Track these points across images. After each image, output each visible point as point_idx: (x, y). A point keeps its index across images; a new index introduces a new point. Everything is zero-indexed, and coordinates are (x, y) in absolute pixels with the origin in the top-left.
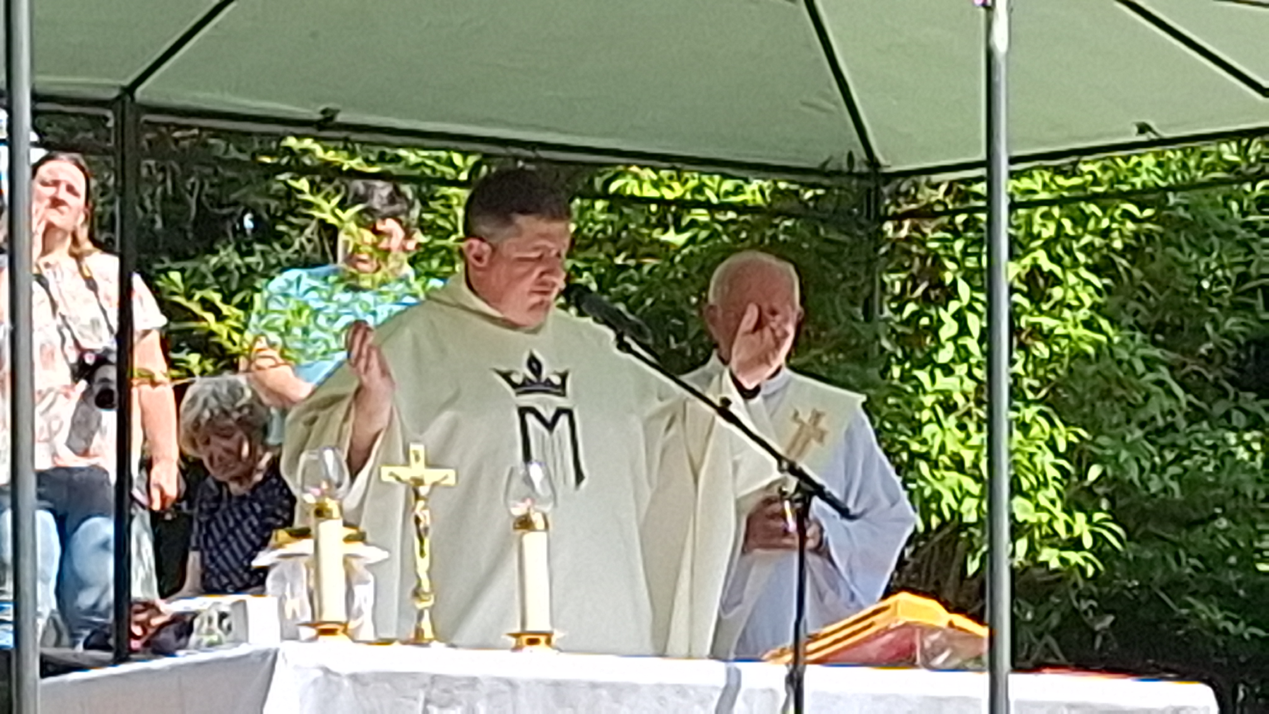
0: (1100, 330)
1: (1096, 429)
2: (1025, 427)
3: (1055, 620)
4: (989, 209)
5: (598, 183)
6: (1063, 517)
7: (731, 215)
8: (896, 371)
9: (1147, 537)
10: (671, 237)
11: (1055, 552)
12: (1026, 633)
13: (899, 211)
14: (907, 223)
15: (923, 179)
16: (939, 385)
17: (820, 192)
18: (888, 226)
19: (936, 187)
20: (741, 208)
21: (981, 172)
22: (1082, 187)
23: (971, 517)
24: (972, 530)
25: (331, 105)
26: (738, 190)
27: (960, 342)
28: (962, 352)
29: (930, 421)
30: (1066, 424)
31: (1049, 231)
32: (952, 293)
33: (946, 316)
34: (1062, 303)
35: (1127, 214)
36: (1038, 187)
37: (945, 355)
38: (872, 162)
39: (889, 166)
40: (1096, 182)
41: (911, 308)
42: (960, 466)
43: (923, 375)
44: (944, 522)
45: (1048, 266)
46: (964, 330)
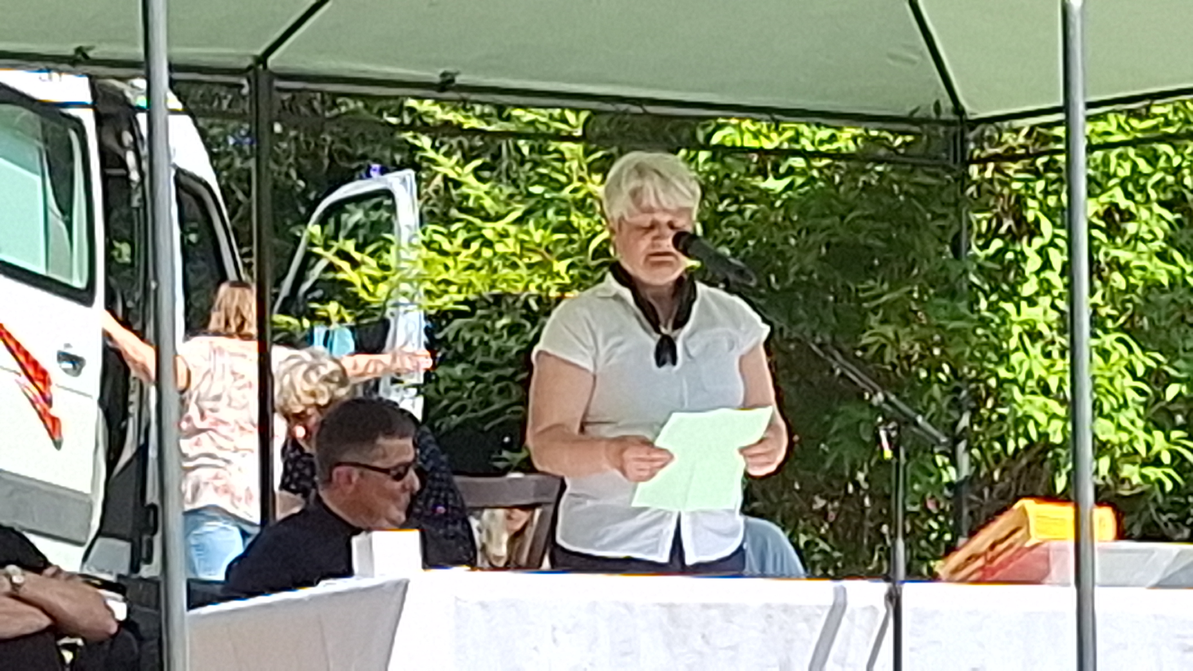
0: (1173, 262)
1: (1171, 353)
4: (1068, 151)
5: (701, 136)
6: (1142, 436)
7: (826, 161)
8: (983, 304)
10: (771, 184)
11: (1136, 468)
13: (983, 155)
14: (991, 166)
15: (1006, 124)
16: (1023, 317)
17: (909, 138)
18: (974, 169)
19: (1017, 131)
20: (836, 155)
21: (1060, 116)
22: (1156, 127)
23: (1057, 438)
24: (1059, 450)
25: (450, 69)
26: (831, 139)
27: (1043, 275)
28: (1045, 285)
29: (1017, 349)
30: (1144, 350)
31: (1125, 171)
32: (1034, 230)
33: (1030, 251)
34: (1137, 237)
36: (1113, 128)
37: (1028, 289)
38: (958, 110)
39: (972, 114)
40: (1168, 123)
41: (997, 244)
42: (1046, 391)
43: (1009, 307)
44: (1031, 443)
45: (1124, 203)
46: (1047, 265)
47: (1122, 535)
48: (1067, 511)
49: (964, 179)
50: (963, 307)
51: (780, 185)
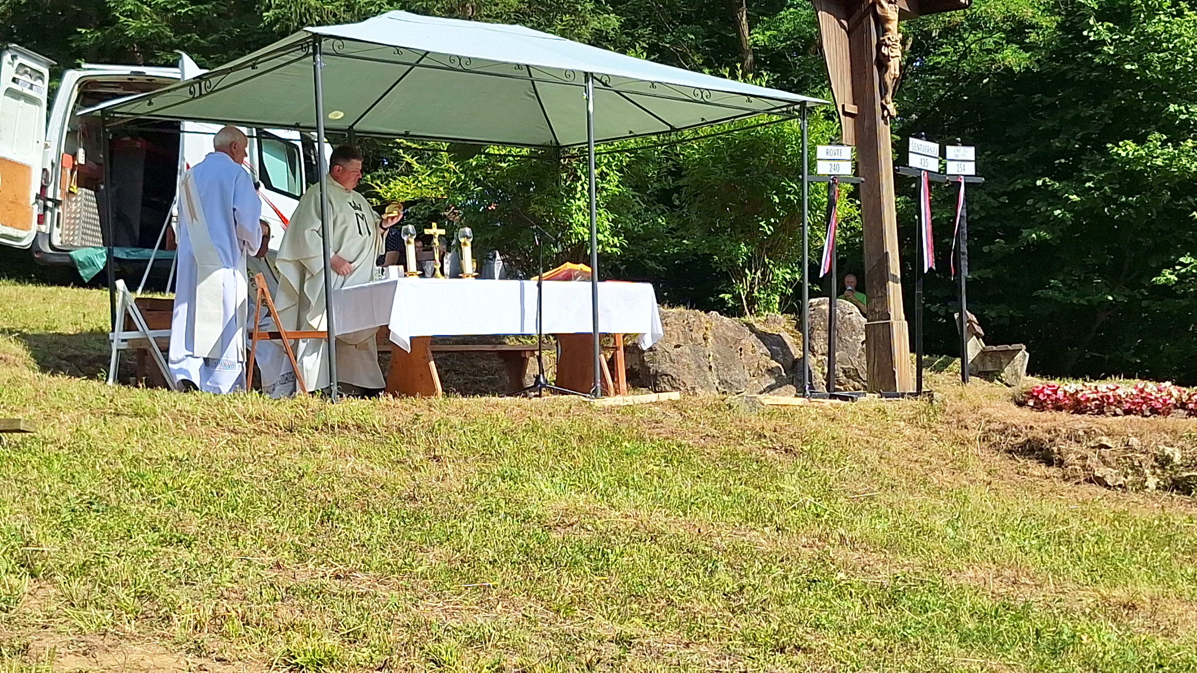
0: (620, 188)
1: (620, 215)
2: (600, 215)
3: (610, 267)
4: (589, 155)
5: (482, 150)
6: (611, 239)
7: (518, 158)
8: (565, 200)
9: (634, 244)
11: (609, 248)
12: (602, 271)
13: (565, 156)
14: (567, 160)
15: (571, 147)
16: (577, 204)
17: (543, 151)
18: (562, 160)
19: (575, 149)
20: (521, 156)
21: (587, 145)
22: (614, 148)
23: (587, 239)
24: (587, 243)
25: (408, 130)
26: (520, 151)
27: (582, 192)
28: (583, 195)
29: (575, 213)
30: (612, 213)
31: (606, 161)
32: (580, 178)
33: (578, 184)
34: (610, 181)
35: (627, 156)
36: (602, 149)
37: (578, 196)
38: (557, 143)
39: (561, 144)
40: (618, 147)
41: (569, 182)
42: (583, 225)
43: (572, 201)
44: (579, 241)
45: (606, 171)
46: (583, 189)
49: (559, 163)
50: (559, 201)
51: (506, 165)
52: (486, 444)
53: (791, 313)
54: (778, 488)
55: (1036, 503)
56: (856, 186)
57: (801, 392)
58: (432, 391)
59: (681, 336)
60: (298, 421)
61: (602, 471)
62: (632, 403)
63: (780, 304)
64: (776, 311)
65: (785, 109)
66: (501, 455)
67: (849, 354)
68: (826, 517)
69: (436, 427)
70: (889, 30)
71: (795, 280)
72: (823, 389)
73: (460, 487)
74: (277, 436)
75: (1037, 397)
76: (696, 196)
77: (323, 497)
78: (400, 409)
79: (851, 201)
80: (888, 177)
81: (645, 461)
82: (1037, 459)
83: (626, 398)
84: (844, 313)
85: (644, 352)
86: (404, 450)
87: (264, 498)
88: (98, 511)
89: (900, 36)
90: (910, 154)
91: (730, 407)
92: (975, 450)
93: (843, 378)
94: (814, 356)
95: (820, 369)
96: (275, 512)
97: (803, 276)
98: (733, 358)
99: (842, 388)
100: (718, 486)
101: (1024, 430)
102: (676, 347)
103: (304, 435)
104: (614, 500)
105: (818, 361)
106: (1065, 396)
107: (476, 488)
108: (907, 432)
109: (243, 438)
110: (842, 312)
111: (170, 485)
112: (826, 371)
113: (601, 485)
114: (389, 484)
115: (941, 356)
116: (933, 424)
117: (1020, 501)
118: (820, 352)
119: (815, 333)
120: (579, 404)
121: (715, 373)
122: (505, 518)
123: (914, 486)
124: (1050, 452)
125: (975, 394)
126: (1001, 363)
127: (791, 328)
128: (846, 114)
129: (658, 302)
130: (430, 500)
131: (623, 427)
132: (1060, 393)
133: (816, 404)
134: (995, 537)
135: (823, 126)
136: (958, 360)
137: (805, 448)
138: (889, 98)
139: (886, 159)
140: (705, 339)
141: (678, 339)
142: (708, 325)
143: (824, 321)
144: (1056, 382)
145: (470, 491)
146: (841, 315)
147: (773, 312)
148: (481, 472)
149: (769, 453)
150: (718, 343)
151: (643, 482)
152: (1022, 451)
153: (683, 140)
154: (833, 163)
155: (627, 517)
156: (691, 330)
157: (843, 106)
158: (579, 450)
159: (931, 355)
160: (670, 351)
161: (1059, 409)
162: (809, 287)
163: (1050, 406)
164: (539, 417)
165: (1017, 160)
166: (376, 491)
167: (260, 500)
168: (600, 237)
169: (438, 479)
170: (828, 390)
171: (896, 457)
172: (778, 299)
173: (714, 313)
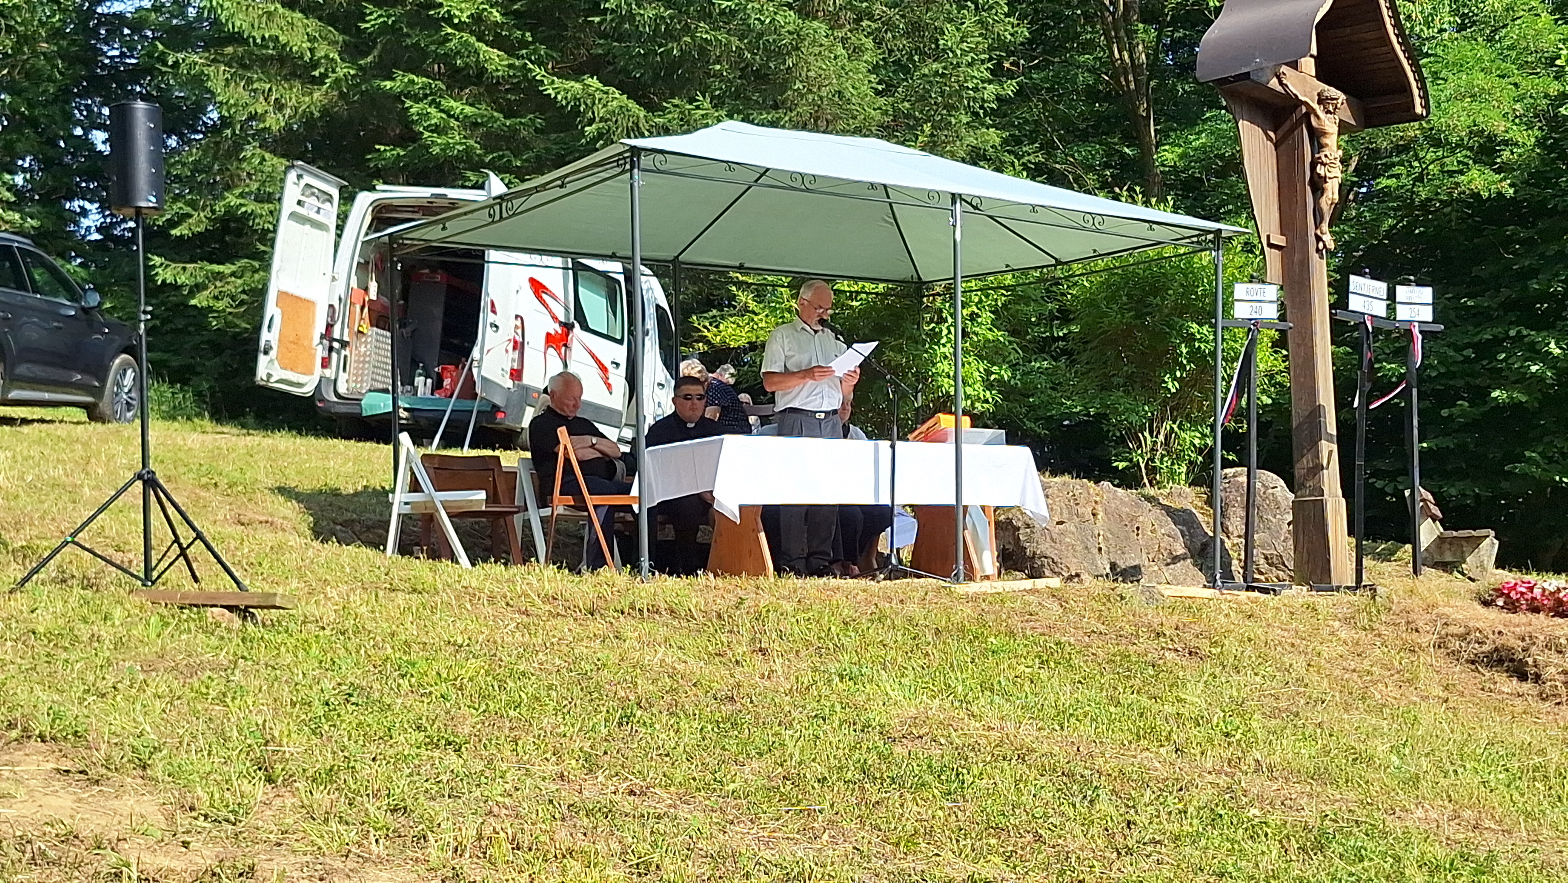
0: (994, 332)
1: (993, 364)
2: (969, 364)
6: (983, 393)
7: (873, 296)
8: (927, 347)
10: (855, 303)
11: (980, 404)
13: (928, 294)
14: (931, 298)
15: (936, 283)
16: (941, 351)
17: (903, 288)
18: (925, 299)
19: (939, 286)
20: (877, 294)
21: (953, 281)
24: (952, 397)
25: (743, 261)
26: (875, 287)
27: (948, 336)
28: (948, 339)
29: (939, 362)
30: (983, 362)
31: (976, 300)
32: (946, 321)
33: (943, 327)
34: (981, 323)
35: (1003, 294)
36: (972, 285)
37: (943, 341)
38: (920, 278)
39: (924, 279)
40: (992, 283)
41: (933, 325)
42: (949, 377)
43: (936, 347)
45: (976, 311)
46: (950, 332)
47: (973, 426)
48: (953, 417)
49: (922, 303)
50: (920, 347)
51: (858, 304)
52: (823, 635)
53: (1201, 486)
54: (1180, 700)
55: (1504, 727)
56: (1283, 333)
57: (1212, 583)
58: (760, 570)
59: (1065, 511)
60: (601, 603)
61: (962, 672)
62: (1001, 590)
63: (1187, 474)
64: (1182, 482)
65: (1195, 239)
66: (840, 648)
67: (1272, 536)
68: (1238, 736)
69: (764, 613)
70: (1327, 145)
71: (1206, 445)
72: (1239, 579)
73: (789, 687)
74: (575, 620)
75: (1508, 596)
76: (1087, 342)
77: (623, 694)
78: (722, 591)
79: (1276, 352)
80: (1322, 322)
81: (1014, 661)
82: (1507, 671)
83: (995, 584)
84: (1267, 488)
85: (1018, 529)
86: (724, 640)
87: (554, 694)
88: (357, 705)
89: (1340, 152)
90: (1351, 296)
91: (1122, 598)
92: (1429, 659)
93: (1264, 567)
94: (1228, 537)
95: (1236, 555)
96: (565, 711)
97: (1215, 443)
98: (1127, 538)
99: (1262, 578)
100: (1104, 694)
101: (1491, 636)
102: (1058, 523)
103: (608, 619)
104: (975, 709)
105: (1234, 545)
106: (1543, 595)
107: (807, 688)
108: (1343, 635)
109: (536, 622)
110: (1263, 485)
111: (444, 675)
112: (1243, 557)
113: (960, 688)
114: (703, 682)
115: (1387, 541)
116: (1376, 626)
117: (1484, 723)
118: (1236, 534)
119: (1231, 511)
120: (938, 589)
121: (1105, 556)
122: (841, 725)
123: (1350, 701)
124: (1523, 663)
125: (1429, 589)
126: (1463, 552)
127: (1200, 504)
128: (1271, 245)
129: (1039, 470)
130: (752, 702)
131: (990, 618)
132: (1537, 592)
133: (1229, 597)
134: (1452, 769)
135: (1239, 260)
136: (1408, 547)
137: (1214, 651)
138: (1325, 227)
139: (1321, 300)
140: (1094, 515)
141: (1061, 514)
142: (1098, 499)
143: (1241, 495)
144: (1533, 577)
145: (801, 692)
146: (1263, 490)
147: (1179, 484)
148: (815, 670)
149: (1169, 655)
150: (1109, 519)
151: (1011, 685)
152: (1488, 662)
153: (1072, 276)
154: (1254, 304)
155: (990, 729)
156: (1077, 504)
157: (1268, 237)
158: (935, 647)
159: (1374, 541)
160: (1051, 529)
161: (1536, 610)
162: (1222, 456)
163: (1524, 607)
164: (888, 605)
165: (1486, 304)
166: (688, 689)
167: (549, 695)
168: (969, 390)
169: (762, 676)
170: (1245, 580)
171: (1328, 665)
172: (1184, 469)
173: (1106, 484)
